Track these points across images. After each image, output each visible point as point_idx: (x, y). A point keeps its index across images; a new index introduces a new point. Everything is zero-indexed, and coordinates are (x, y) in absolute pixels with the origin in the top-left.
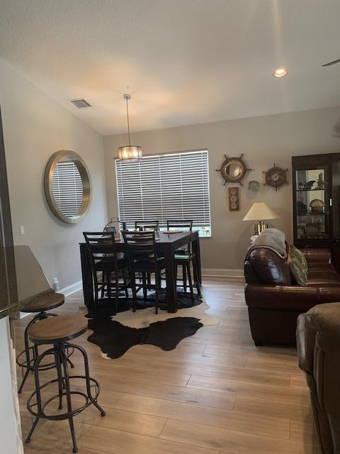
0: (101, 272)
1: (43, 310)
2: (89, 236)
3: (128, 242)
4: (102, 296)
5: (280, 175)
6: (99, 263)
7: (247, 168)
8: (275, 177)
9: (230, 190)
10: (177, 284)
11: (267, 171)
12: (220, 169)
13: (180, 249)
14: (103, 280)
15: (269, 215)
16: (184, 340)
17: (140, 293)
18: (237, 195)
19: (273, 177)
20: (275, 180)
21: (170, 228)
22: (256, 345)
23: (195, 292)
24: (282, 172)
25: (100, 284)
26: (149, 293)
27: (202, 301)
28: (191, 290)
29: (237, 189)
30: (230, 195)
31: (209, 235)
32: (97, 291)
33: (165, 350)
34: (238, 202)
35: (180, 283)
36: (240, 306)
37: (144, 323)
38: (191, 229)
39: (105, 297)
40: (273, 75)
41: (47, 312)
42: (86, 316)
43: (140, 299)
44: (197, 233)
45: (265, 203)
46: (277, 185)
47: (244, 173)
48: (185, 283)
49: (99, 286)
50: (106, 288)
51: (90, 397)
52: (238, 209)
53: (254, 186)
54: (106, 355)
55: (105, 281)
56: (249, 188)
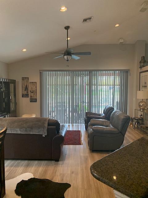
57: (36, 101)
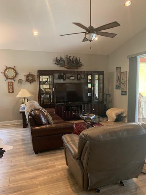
5: (32, 77)
7: (17, 73)
8: (30, 78)
9: (9, 83)
11: (26, 75)
12: (3, 72)
15: (28, 95)
18: (13, 85)
19: (29, 78)
20: (30, 79)
22: (35, 154)
24: (33, 76)
29: (12, 82)
30: (9, 85)
34: (13, 89)
36: (20, 138)
40: (33, 34)
45: (27, 89)
46: (31, 82)
47: (16, 75)
52: (13, 92)
53: (20, 81)
56: (19, 82)
57: (126, 95)
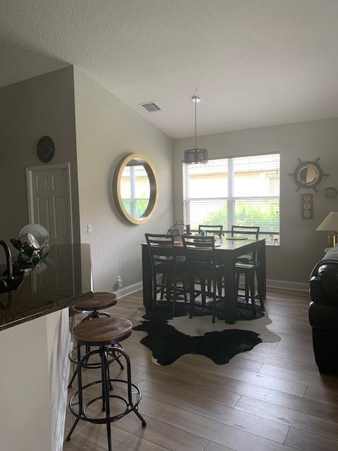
0: (162, 275)
1: (95, 308)
2: (150, 238)
3: (187, 246)
4: (162, 298)
6: (159, 265)
7: (324, 173)
9: (303, 196)
10: (239, 294)
12: (293, 173)
13: (243, 257)
14: (163, 283)
16: (238, 355)
17: (199, 299)
18: (311, 202)
21: (234, 234)
23: (258, 303)
25: (160, 286)
26: (207, 300)
27: (263, 315)
28: (253, 301)
29: (311, 196)
30: (303, 202)
31: (277, 244)
32: (156, 292)
33: (216, 363)
34: (312, 210)
35: (241, 293)
37: (198, 331)
38: (257, 237)
39: (164, 299)
41: (101, 311)
42: (143, 317)
43: (198, 305)
44: (263, 241)
47: (320, 179)
48: (247, 294)
49: (158, 288)
50: (165, 290)
51: (131, 403)
52: (311, 217)
53: (331, 193)
54: (156, 360)
55: (165, 284)
56: (326, 196)
